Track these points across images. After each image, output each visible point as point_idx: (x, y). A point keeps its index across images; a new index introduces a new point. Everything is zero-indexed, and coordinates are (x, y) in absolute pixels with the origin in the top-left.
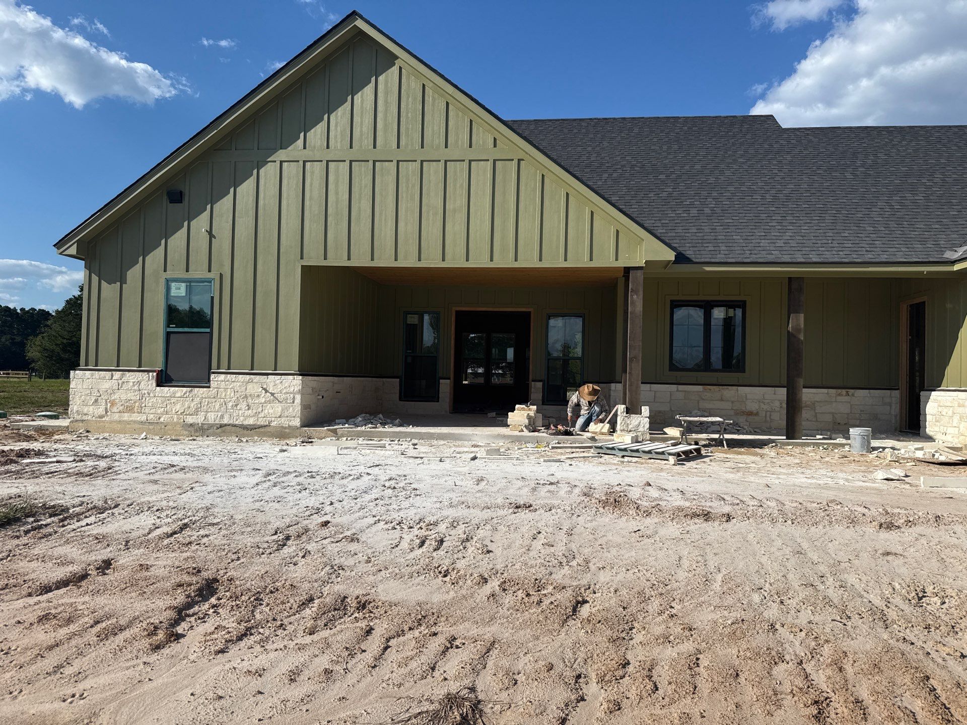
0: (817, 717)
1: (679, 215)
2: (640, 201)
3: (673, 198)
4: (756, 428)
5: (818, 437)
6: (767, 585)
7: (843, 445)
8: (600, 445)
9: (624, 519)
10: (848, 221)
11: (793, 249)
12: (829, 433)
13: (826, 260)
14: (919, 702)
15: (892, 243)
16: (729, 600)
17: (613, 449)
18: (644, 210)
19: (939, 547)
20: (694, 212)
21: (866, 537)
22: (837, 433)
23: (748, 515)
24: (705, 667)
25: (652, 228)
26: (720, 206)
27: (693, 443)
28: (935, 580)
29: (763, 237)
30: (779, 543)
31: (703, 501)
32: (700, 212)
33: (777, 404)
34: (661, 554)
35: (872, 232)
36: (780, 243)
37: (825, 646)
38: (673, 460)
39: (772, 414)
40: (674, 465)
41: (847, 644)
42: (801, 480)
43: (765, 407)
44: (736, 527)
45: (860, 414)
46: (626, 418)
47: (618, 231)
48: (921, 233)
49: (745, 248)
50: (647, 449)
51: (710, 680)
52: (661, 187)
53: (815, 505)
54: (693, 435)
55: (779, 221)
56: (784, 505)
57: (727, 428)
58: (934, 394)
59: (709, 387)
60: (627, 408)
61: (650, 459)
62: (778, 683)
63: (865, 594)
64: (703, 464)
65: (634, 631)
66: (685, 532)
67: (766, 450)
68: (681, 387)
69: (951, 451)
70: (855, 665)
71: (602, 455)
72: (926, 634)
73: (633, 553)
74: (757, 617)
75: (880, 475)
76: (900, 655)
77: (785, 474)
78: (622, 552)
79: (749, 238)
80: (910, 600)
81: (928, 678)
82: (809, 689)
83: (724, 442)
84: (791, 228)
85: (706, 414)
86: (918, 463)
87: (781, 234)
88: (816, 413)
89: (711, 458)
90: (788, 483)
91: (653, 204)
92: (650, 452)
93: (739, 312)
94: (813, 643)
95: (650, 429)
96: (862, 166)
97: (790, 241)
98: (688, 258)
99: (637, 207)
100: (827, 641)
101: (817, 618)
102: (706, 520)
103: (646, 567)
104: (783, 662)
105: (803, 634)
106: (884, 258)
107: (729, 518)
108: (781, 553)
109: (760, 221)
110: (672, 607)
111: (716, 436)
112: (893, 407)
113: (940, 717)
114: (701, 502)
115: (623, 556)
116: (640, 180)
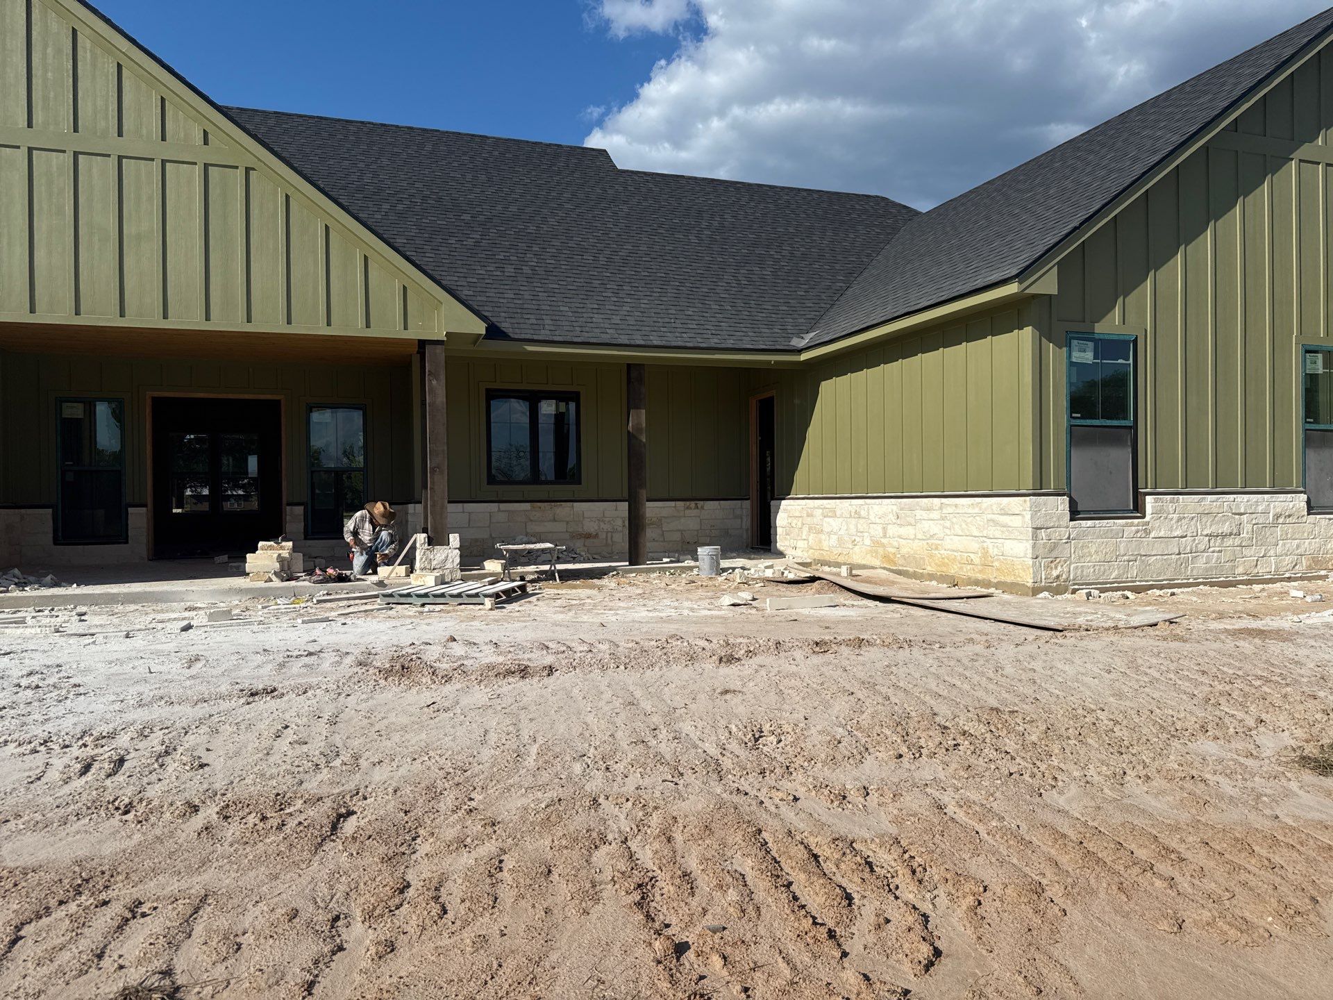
0: (639, 904)
1: (490, 273)
2: (437, 248)
3: (482, 248)
4: (596, 554)
5: (665, 560)
6: (592, 750)
7: (691, 568)
8: (390, 591)
9: (414, 690)
10: (692, 297)
11: (631, 327)
12: (677, 555)
13: (668, 344)
14: (750, 861)
15: (738, 325)
16: (545, 777)
17: (409, 595)
18: (444, 261)
19: (778, 677)
20: (510, 270)
21: (705, 675)
22: (685, 554)
23: (574, 664)
24: (510, 870)
25: (455, 288)
26: (543, 265)
27: (518, 579)
28: (772, 716)
29: (595, 311)
30: (607, 695)
31: (521, 653)
32: (517, 271)
33: (619, 522)
34: (460, 731)
35: (718, 311)
36: (616, 320)
37: (654, 815)
38: (490, 603)
39: (614, 535)
40: (491, 609)
41: (679, 808)
42: (642, 614)
43: (606, 527)
44: (559, 682)
45: (711, 530)
46: (428, 552)
47: (405, 288)
48: (768, 315)
49: (575, 324)
50: (455, 592)
51: (515, 885)
52: (465, 232)
53: (653, 643)
54: (519, 567)
55: (616, 291)
56: (618, 646)
57: (560, 556)
58: (784, 502)
59: (538, 504)
60: (429, 537)
61: (460, 604)
62: (598, 871)
63: (699, 743)
64: (528, 605)
65: (419, 841)
66: (495, 696)
67: (605, 581)
68: (503, 506)
69: (801, 568)
70: (685, 831)
71: (394, 606)
72: (760, 780)
73: (424, 736)
74: (577, 793)
75: (727, 600)
76: (733, 810)
77: (624, 608)
78: (407, 736)
79: (580, 310)
80: (746, 743)
81: (760, 831)
82: (633, 871)
83: (556, 574)
84: (629, 300)
85: (534, 539)
86: (767, 584)
87: (617, 308)
88: (663, 532)
89: (539, 596)
90: (626, 620)
91: (455, 254)
92: (459, 595)
93: (572, 406)
94: (641, 814)
95: (461, 564)
96: (708, 228)
97: (628, 318)
98: (504, 332)
99: (433, 255)
100: (656, 808)
101: (647, 782)
102: (523, 677)
103: (439, 752)
104: (605, 843)
105: (630, 803)
106: (730, 343)
107: (551, 670)
108: (611, 706)
109: (592, 289)
110: (471, 799)
111: (546, 567)
112: (745, 520)
113: (769, 874)
114: (518, 654)
115: (409, 742)
116: (435, 219)
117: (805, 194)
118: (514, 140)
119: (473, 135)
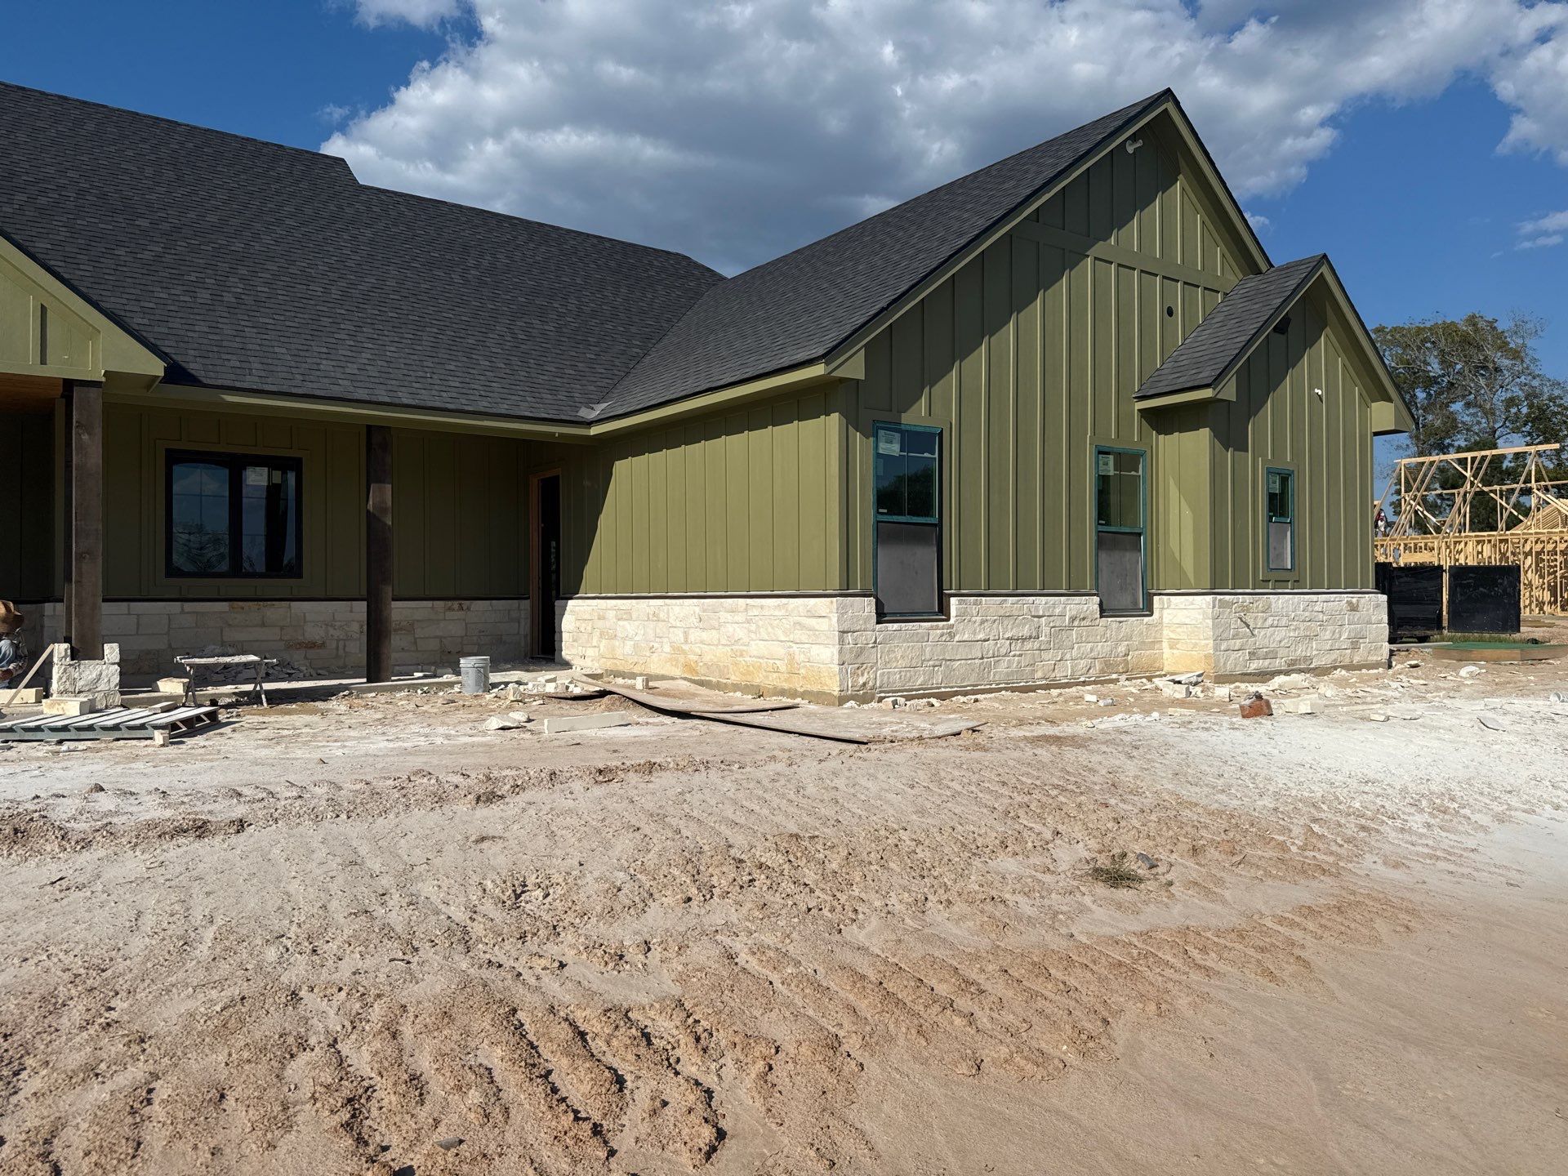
0: (348, 1125)
1: (176, 298)
2: (97, 259)
3: (165, 265)
4: (320, 669)
5: (417, 675)
6: (294, 928)
7: (451, 685)
8: (8, 724)
9: (32, 863)
10: (455, 348)
11: (372, 380)
12: (433, 668)
13: (422, 403)
14: (499, 1051)
15: (513, 387)
16: (224, 968)
17: (38, 729)
18: (106, 277)
19: (550, 816)
20: (204, 296)
21: (457, 820)
22: (444, 667)
23: (276, 815)
24: (163, 1100)
25: (123, 313)
26: (252, 293)
27: (208, 703)
28: (539, 865)
29: (325, 356)
30: (321, 854)
31: (199, 803)
32: (215, 297)
33: (355, 627)
34: (100, 915)
35: (488, 368)
36: (352, 369)
37: (376, 1006)
38: (161, 737)
39: (347, 643)
40: (163, 746)
41: (410, 993)
42: (380, 744)
43: (337, 633)
44: (252, 839)
45: (479, 636)
46: (71, 669)
47: (43, 308)
48: (551, 378)
49: (294, 370)
50: (110, 723)
51: (169, 1122)
52: (141, 242)
53: (391, 782)
54: (210, 688)
55: (352, 333)
56: (340, 788)
57: (271, 671)
58: (570, 602)
59: (240, 604)
60: (72, 649)
61: (118, 740)
62: (292, 1087)
63: (443, 907)
64: (218, 738)
65: (24, 1075)
66: (156, 864)
67: (335, 704)
68: (188, 606)
69: (590, 680)
70: (417, 1021)
71: (14, 744)
72: (519, 946)
73: (42, 926)
74: (268, 988)
75: (494, 723)
76: (481, 988)
77: (355, 738)
78: (16, 928)
79: (301, 353)
80: (504, 902)
81: (515, 1011)
82: (343, 1082)
83: (263, 696)
84: (370, 346)
85: (231, 650)
86: (547, 701)
87: (353, 354)
88: (415, 639)
89: (237, 725)
90: (357, 753)
91: (125, 269)
92: (116, 727)
93: (291, 477)
94: (358, 1005)
95: (122, 684)
96: (476, 267)
97: (368, 367)
98: (193, 376)
99: (91, 268)
100: (379, 996)
101: (369, 963)
102: (199, 836)
103: (64, 947)
104: (305, 1050)
105: (343, 994)
106: (503, 408)
107: (241, 825)
108: (325, 868)
109: (321, 328)
110: (110, 1009)
111: (249, 687)
112: (523, 623)
113: (523, 1064)
114: (195, 806)
115: (18, 935)
116: (97, 221)
117: (595, 241)
118: (217, 132)
119: (157, 118)
